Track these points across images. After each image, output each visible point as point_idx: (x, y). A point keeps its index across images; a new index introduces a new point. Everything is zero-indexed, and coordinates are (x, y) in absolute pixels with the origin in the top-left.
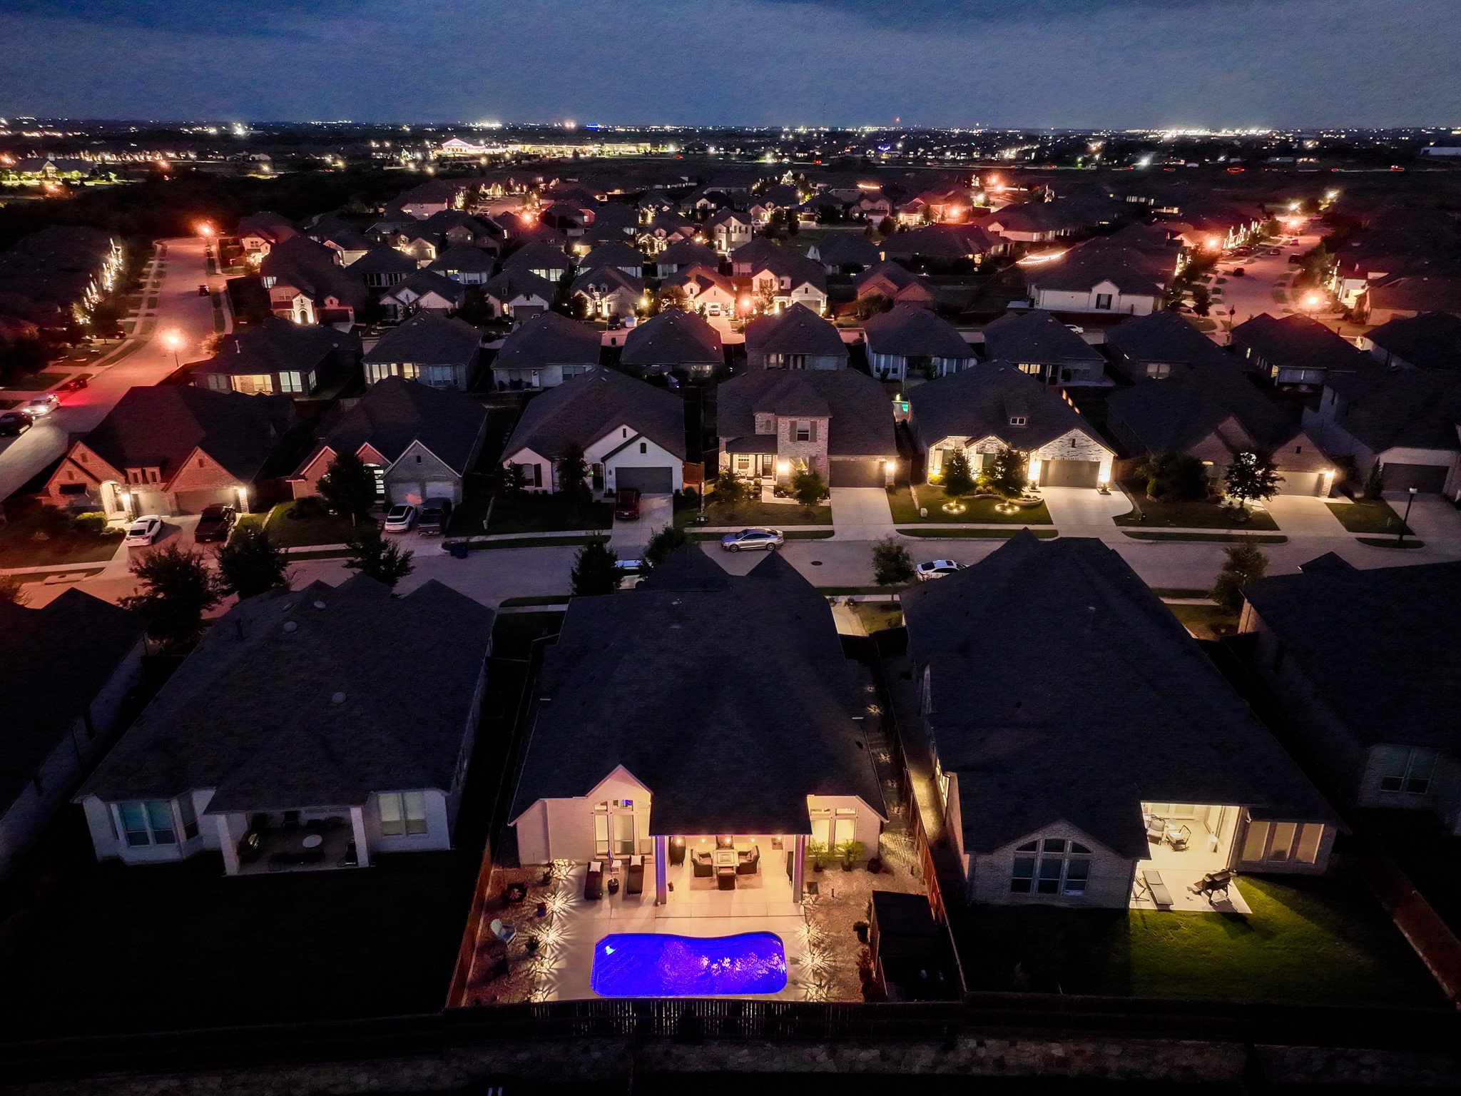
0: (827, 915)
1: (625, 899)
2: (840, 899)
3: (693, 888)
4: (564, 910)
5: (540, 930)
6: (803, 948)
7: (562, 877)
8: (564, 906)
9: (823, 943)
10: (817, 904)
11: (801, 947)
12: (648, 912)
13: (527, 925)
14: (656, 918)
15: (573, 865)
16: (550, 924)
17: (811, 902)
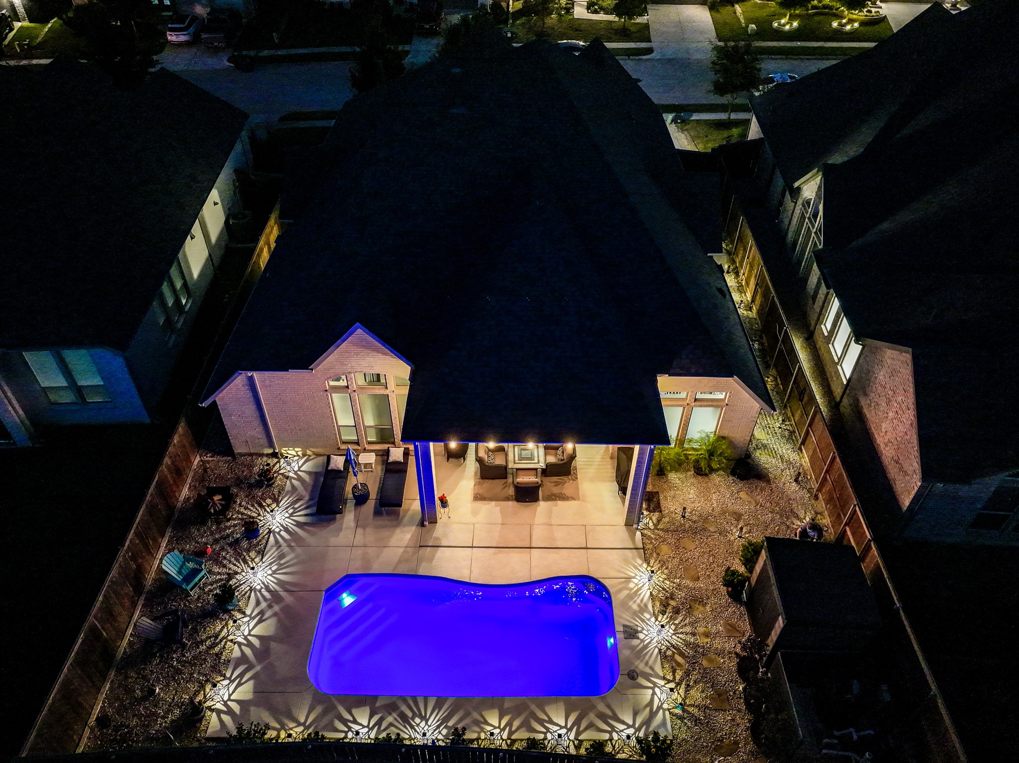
0: (677, 547)
1: (377, 513)
2: (695, 522)
3: (478, 498)
4: (286, 530)
5: (245, 562)
6: (643, 609)
7: (291, 474)
8: (289, 523)
9: (672, 599)
10: (662, 530)
11: (639, 606)
12: (408, 536)
13: (228, 554)
14: (420, 546)
15: (310, 456)
16: (262, 553)
17: (651, 525)
